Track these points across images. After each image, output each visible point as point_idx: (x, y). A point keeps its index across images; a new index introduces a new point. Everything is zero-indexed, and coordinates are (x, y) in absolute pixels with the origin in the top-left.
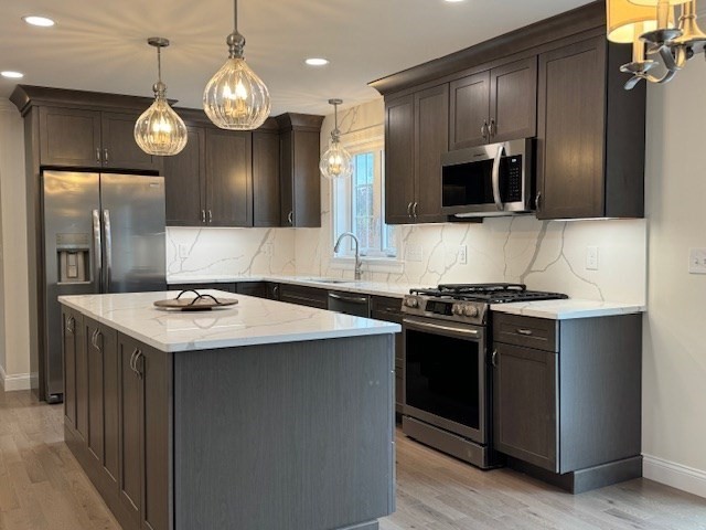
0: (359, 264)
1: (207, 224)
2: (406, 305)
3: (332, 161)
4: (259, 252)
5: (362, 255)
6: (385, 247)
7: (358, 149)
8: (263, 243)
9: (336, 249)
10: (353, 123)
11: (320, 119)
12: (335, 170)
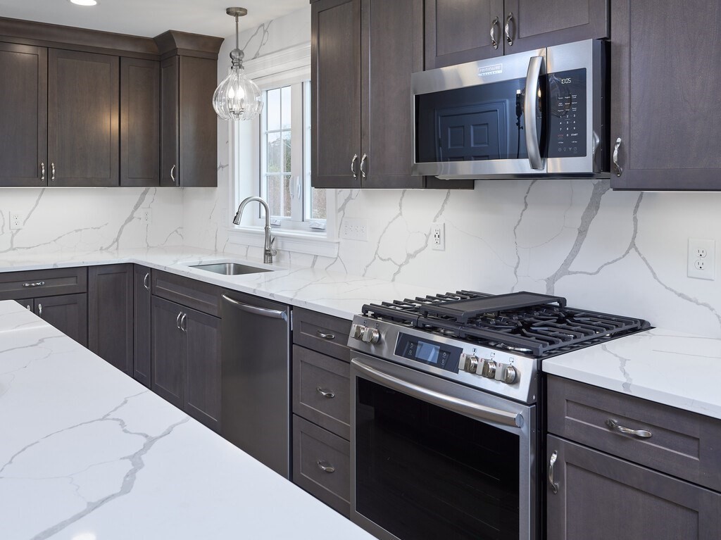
0: (269, 239)
1: (47, 183)
2: (359, 337)
3: (231, 93)
4: (131, 218)
5: (275, 226)
6: (307, 216)
7: (270, 80)
8: (136, 207)
9: (236, 220)
10: (262, 44)
11: (218, 42)
12: (236, 108)
